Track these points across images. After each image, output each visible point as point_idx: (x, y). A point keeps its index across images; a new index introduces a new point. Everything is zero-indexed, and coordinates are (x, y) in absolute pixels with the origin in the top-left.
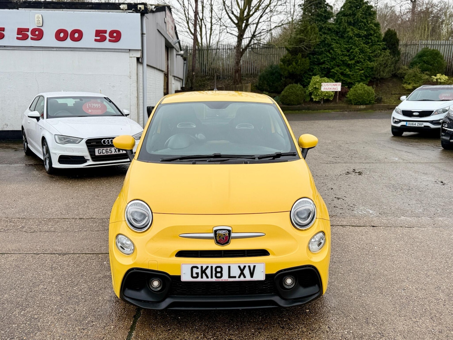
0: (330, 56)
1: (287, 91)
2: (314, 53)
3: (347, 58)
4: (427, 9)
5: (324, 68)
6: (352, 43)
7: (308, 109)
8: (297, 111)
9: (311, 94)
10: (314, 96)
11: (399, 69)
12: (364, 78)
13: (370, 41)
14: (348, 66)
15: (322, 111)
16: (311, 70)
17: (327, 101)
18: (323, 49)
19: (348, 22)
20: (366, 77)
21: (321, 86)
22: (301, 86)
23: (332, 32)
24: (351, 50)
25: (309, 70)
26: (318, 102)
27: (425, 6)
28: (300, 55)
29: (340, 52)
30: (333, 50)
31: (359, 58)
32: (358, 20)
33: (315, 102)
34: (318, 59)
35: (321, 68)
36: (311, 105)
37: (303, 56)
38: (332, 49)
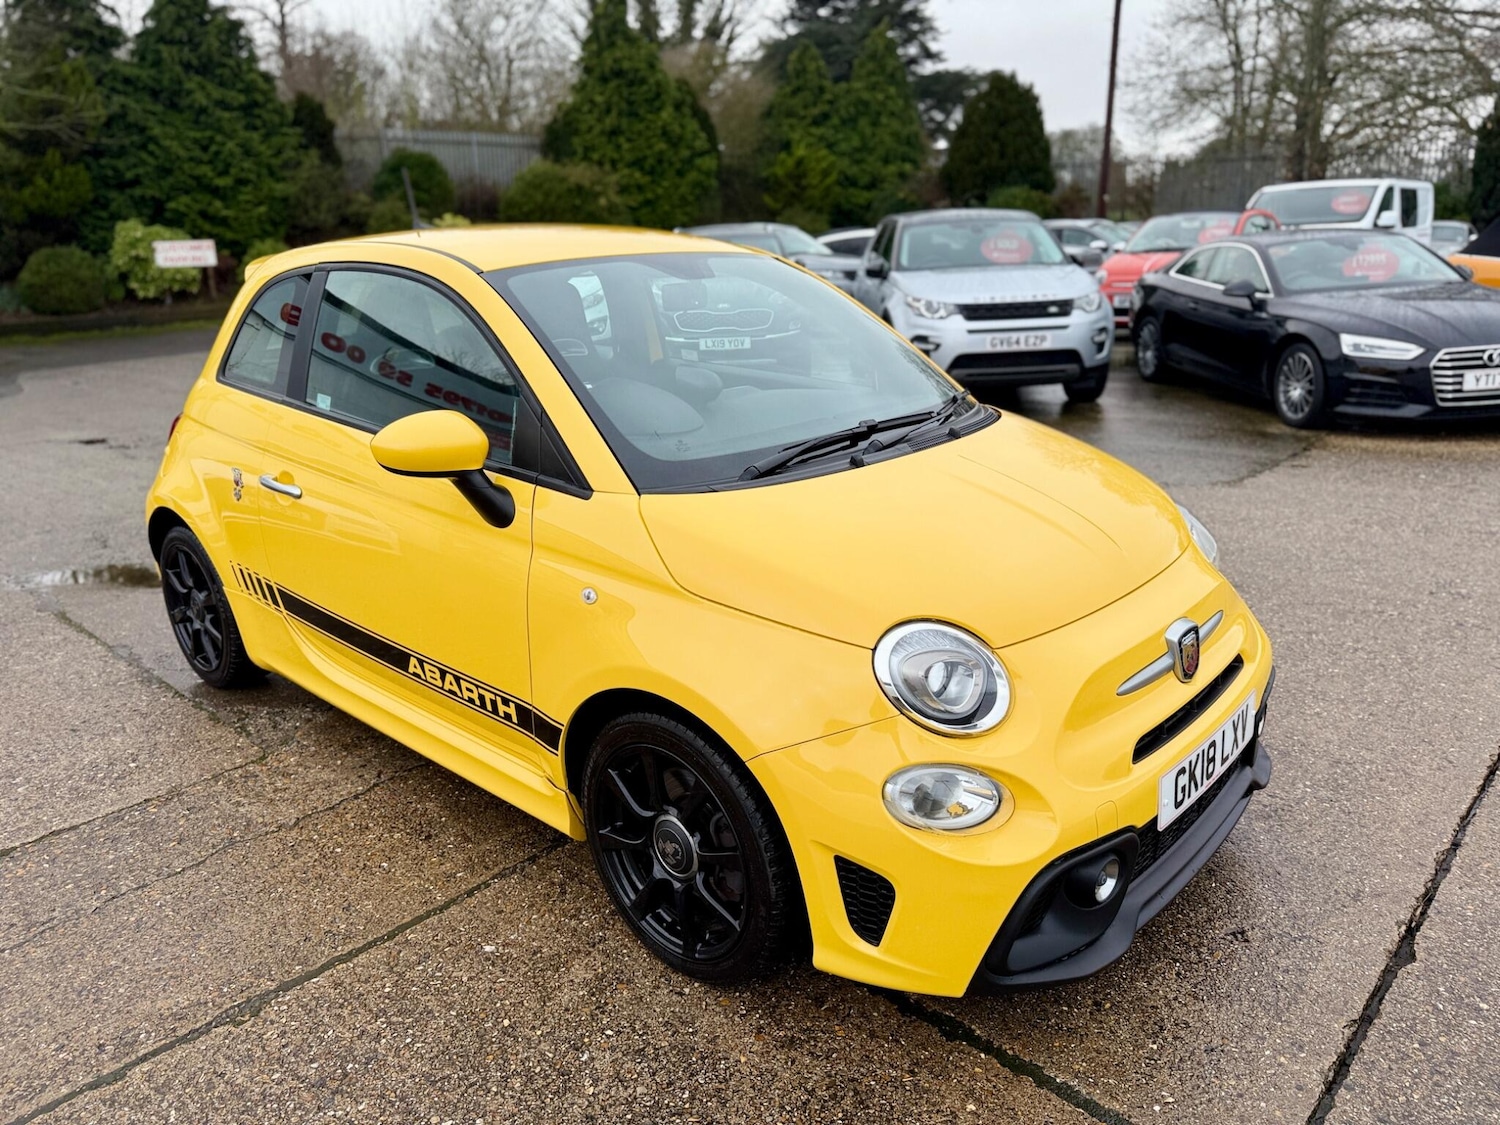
0: (151, 160)
1: (38, 272)
2: (97, 152)
3: (206, 170)
4: (317, 50)
5: (143, 198)
6: (208, 127)
7: (132, 322)
8: (96, 333)
9: (124, 277)
10: (138, 281)
11: (348, 201)
12: (268, 227)
13: (258, 123)
14: (216, 192)
15: (177, 325)
16: (101, 203)
17: (182, 296)
18: (126, 142)
19: (181, 62)
20: (275, 224)
21: (153, 251)
22: (87, 254)
23: (136, 89)
24: (214, 148)
25: (95, 201)
26: (157, 301)
27: (309, 43)
28: (53, 156)
29: (182, 153)
30: (157, 144)
31: (242, 170)
32: (210, 59)
33: (146, 301)
34: (115, 169)
35: (132, 197)
36: (135, 311)
37: (66, 159)
38: (153, 140)
